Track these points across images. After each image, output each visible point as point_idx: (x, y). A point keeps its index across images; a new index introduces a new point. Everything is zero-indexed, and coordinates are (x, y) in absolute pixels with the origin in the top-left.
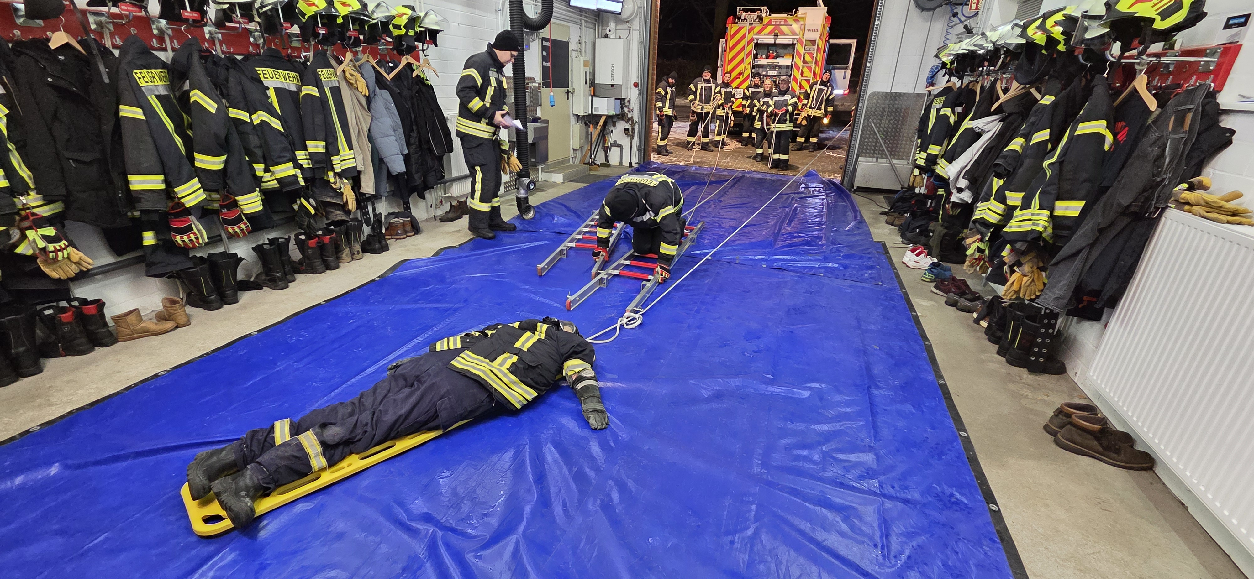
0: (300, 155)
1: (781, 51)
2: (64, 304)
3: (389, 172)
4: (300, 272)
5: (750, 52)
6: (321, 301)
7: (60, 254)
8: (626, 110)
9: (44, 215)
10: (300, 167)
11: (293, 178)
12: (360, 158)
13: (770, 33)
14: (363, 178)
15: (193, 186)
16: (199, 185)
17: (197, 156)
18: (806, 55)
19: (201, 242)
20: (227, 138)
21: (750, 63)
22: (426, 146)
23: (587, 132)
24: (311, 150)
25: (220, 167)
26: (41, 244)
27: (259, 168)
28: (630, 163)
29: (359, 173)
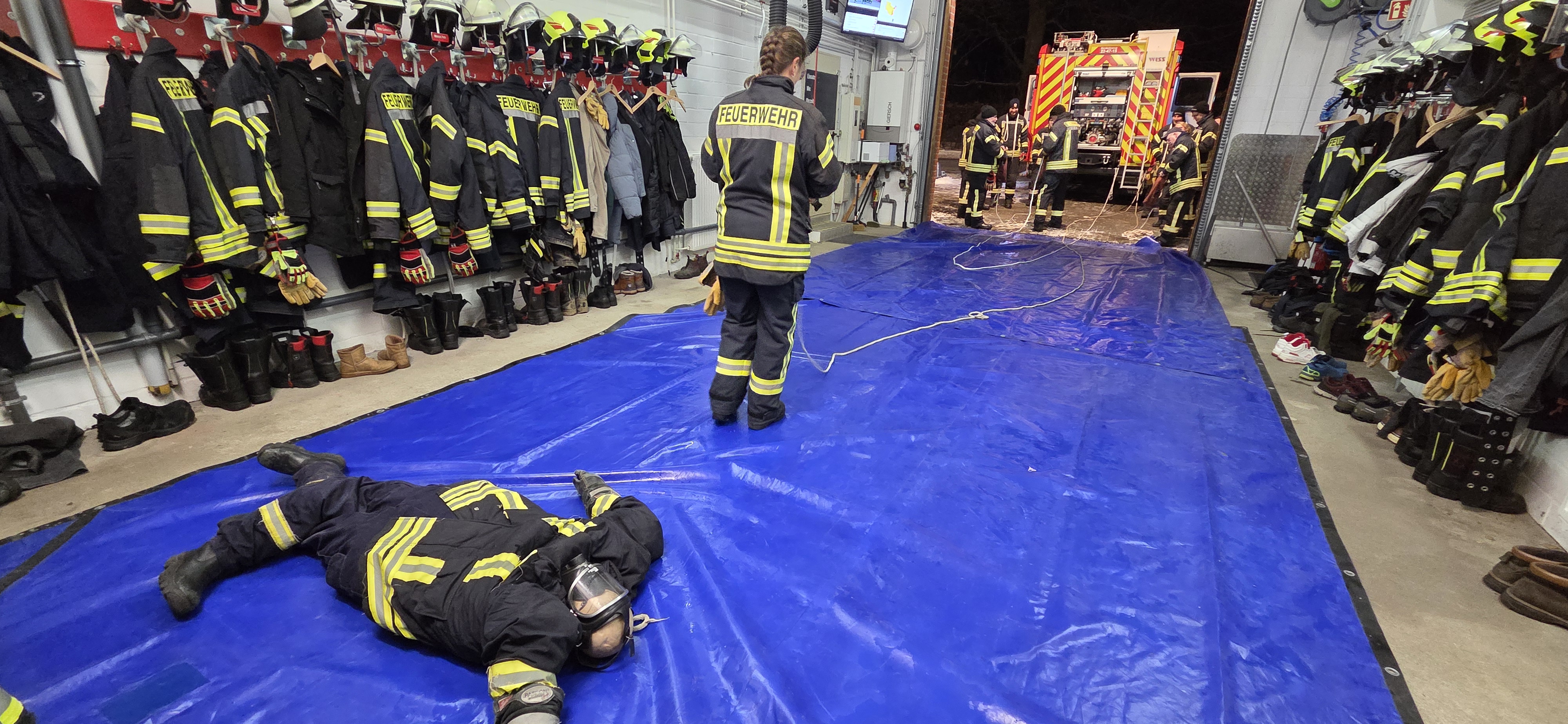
0: (533, 192)
1: (1111, 88)
2: (297, 333)
3: (623, 215)
4: (522, 322)
5: (1069, 89)
6: (542, 352)
7: (299, 277)
8: (903, 158)
9: (289, 237)
10: (532, 204)
11: (524, 215)
12: (594, 198)
13: (1096, 65)
14: (595, 220)
15: (425, 216)
16: (432, 216)
17: (433, 184)
18: (1147, 91)
19: (428, 277)
20: (462, 166)
21: (1068, 103)
22: (667, 189)
23: (853, 184)
24: (544, 186)
25: (453, 198)
26: (284, 266)
27: (491, 202)
28: (905, 224)
29: (593, 214)
